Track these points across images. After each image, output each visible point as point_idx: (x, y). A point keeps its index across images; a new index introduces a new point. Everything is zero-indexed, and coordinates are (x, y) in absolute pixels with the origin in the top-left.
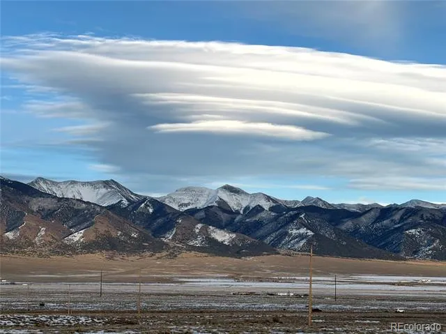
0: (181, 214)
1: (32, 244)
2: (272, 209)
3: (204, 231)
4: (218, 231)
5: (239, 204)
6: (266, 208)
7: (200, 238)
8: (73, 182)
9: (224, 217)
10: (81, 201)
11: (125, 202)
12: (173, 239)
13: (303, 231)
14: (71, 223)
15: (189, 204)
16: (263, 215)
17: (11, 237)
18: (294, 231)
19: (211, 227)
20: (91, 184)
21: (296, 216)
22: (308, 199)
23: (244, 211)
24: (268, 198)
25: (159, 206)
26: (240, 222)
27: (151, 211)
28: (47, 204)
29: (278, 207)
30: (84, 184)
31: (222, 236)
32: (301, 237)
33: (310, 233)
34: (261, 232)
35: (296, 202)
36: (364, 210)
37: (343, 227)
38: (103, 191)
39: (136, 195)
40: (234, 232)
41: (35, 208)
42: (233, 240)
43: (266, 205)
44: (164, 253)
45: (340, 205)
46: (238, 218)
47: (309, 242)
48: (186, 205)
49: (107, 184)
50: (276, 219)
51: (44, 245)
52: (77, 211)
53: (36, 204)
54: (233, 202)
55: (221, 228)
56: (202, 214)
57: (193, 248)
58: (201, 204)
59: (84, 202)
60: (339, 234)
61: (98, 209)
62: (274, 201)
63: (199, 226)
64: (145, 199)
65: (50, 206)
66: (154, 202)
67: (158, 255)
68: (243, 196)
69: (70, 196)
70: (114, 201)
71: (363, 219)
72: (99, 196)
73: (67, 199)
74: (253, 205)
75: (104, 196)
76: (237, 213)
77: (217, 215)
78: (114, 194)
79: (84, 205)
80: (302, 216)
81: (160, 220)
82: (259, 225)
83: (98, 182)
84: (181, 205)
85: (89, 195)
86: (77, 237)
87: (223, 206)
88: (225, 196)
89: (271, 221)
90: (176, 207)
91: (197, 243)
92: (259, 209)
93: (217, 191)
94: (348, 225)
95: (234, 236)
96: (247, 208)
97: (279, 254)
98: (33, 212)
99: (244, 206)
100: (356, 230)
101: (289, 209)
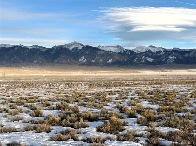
0: (138, 54)
1: (98, 63)
2: (164, 51)
3: (145, 58)
5: (154, 51)
6: (162, 51)
7: (144, 60)
8: (108, 47)
9: (150, 54)
11: (123, 51)
12: (136, 61)
13: (173, 57)
14: (108, 57)
15: (140, 51)
16: (162, 53)
17: (93, 62)
18: (171, 57)
19: (147, 57)
20: (113, 47)
21: (171, 53)
22: (174, 48)
23: (156, 52)
24: (163, 49)
25: (131, 52)
26: (155, 55)
27: (130, 53)
28: (102, 53)
29: (166, 51)
30: (111, 47)
31: (150, 60)
32: (173, 59)
33: (175, 58)
34: (161, 58)
35: (171, 49)
36: (191, 51)
37: (185, 56)
38: (116, 48)
39: (125, 49)
40: (153, 58)
41: (99, 54)
42: (153, 61)
43: (162, 50)
44: (134, 65)
45: (184, 50)
46: (154, 54)
47: (175, 60)
48: (139, 51)
49: (117, 46)
50: (165, 54)
51: (102, 64)
52: (110, 54)
53: (99, 53)
54: (153, 50)
55: (150, 57)
56: (144, 54)
57: (142, 63)
58: (144, 51)
60: (184, 58)
61: (115, 53)
62: (165, 49)
63: (143, 57)
64: (128, 50)
65: (103, 53)
66: (130, 51)
67: (132, 65)
68: (155, 48)
69: (108, 50)
70: (119, 51)
71: (192, 53)
72: (115, 50)
73: (107, 51)
74: (158, 51)
75: (117, 50)
76: (154, 53)
77: (148, 53)
78: (120, 49)
79: (112, 53)
80: (173, 53)
81: (132, 56)
82: (160, 56)
83: (115, 46)
84: (138, 52)
85: (112, 50)
86: (110, 61)
87: (150, 51)
88: (150, 48)
89: (164, 55)
90: (136, 52)
91: (143, 61)
92: (160, 52)
93: (148, 47)
94: (186, 55)
95: (153, 59)
96: (157, 51)
97: (166, 64)
98: (98, 55)
99: (156, 51)
100: (189, 56)
101: (169, 51)
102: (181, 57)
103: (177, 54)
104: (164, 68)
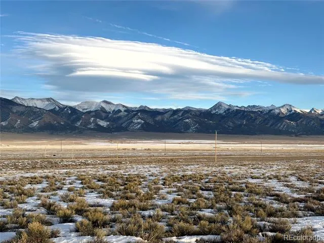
0: (84, 113)
1: (13, 127)
2: (125, 111)
3: (95, 121)
4: (101, 121)
5: (110, 109)
6: (123, 111)
7: (93, 124)
8: (33, 99)
9: (104, 115)
10: (36, 107)
11: (57, 108)
12: (81, 125)
13: (139, 121)
14: (32, 118)
16: (121, 114)
17: (4, 124)
18: (136, 121)
19: (98, 119)
20: (41, 100)
21: (136, 114)
22: (141, 106)
23: (113, 112)
24: (124, 106)
25: (73, 109)
26: (111, 117)
27: (70, 112)
28: (21, 109)
29: (128, 110)
30: (37, 100)
31: (103, 123)
32: (139, 123)
33: (143, 122)
34: (120, 122)
35: (136, 108)
36: (166, 111)
37: (157, 119)
38: (47, 103)
39: (62, 105)
40: (108, 121)
41: (15, 111)
42: (108, 125)
43: (123, 109)
44: (77, 131)
45: (155, 109)
46: (110, 115)
47: (142, 125)
48: (86, 109)
49: (48, 100)
50: (128, 115)
51: (20, 128)
52: (35, 112)
53: (15, 109)
54: (107, 108)
55: (102, 120)
56: (94, 114)
57: (90, 129)
58: (93, 109)
59: (38, 108)
60: (155, 122)
61: (45, 111)
62: (126, 107)
63: (92, 119)
64: (67, 106)
65: (22, 110)
66: (71, 108)
67: (74, 132)
68: (112, 105)
69: (31, 105)
70: (52, 108)
71: (166, 115)
72: (45, 105)
73: (30, 107)
74: (117, 109)
75: (47, 105)
76: (110, 113)
77: (100, 113)
78: (52, 104)
79: (38, 110)
80: (139, 114)
81: (74, 116)
82: (120, 118)
83: (44, 99)
84: (84, 109)
85: (40, 105)
86: (35, 124)
87: (103, 110)
88: (104, 105)
89: (125, 116)
90: (81, 110)
91: (92, 126)
92: (119, 111)
93: (100, 103)
94: (159, 118)
95: (108, 123)
96: (114, 111)
97: (129, 131)
98: (13, 113)
99: (113, 109)
100: (163, 120)
101: (133, 111)
102: (150, 121)
103: (145, 116)
104: (126, 138)
